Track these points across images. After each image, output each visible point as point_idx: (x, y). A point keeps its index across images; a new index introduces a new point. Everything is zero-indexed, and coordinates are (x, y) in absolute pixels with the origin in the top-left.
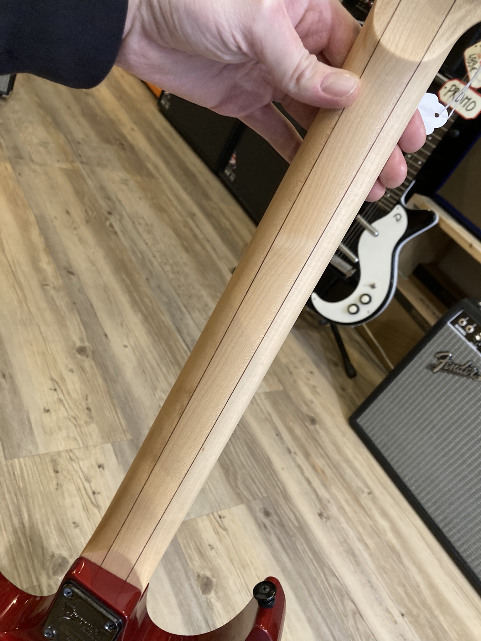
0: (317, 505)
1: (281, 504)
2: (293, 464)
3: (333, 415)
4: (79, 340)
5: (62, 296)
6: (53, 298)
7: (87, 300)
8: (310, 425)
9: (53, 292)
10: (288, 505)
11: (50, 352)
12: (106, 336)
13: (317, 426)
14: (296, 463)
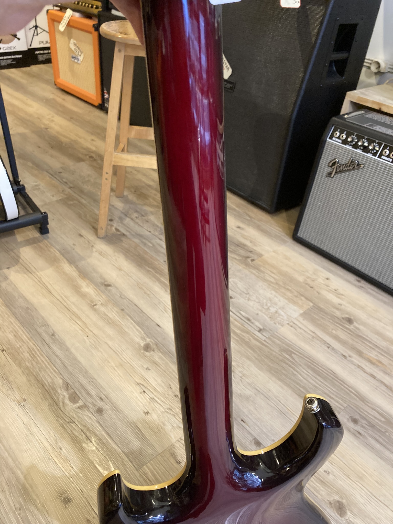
1: (362, 407)
2: (353, 367)
3: (362, 308)
4: (141, 339)
5: (110, 308)
6: (105, 314)
7: (130, 302)
8: (350, 326)
9: (103, 309)
10: (367, 405)
11: (125, 361)
12: (158, 326)
13: (355, 324)
14: (354, 365)
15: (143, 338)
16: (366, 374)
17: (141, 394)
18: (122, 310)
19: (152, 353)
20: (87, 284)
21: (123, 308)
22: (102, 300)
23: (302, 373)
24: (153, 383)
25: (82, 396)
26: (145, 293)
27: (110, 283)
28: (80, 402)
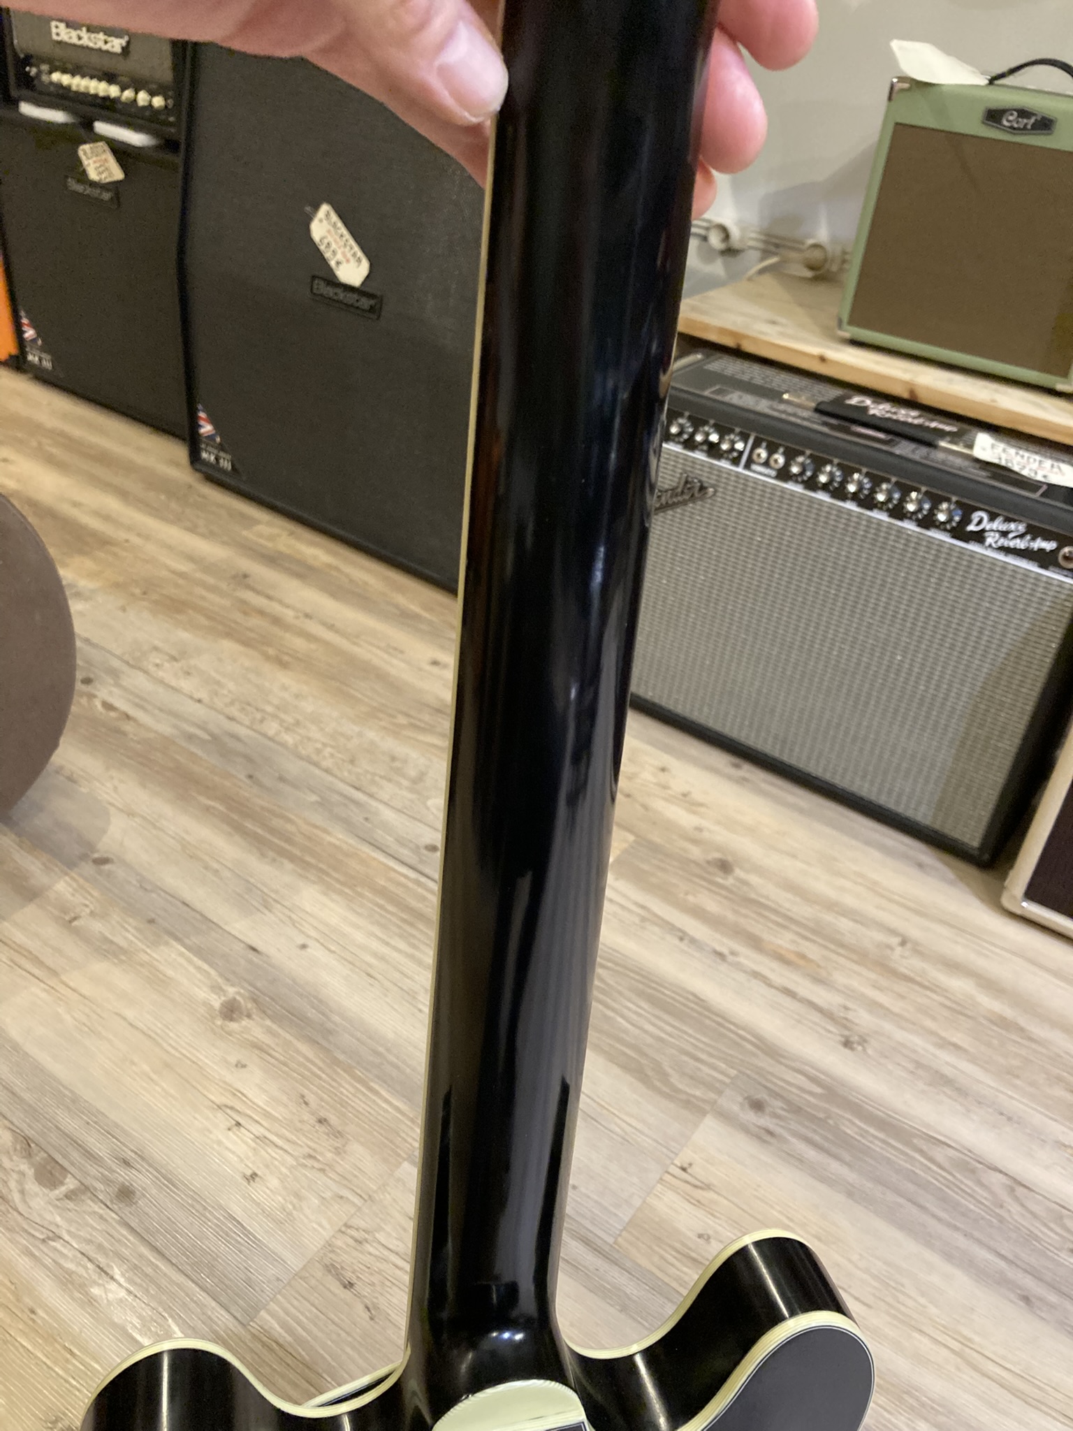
0: (832, 1029)
1: (771, 1070)
2: (741, 977)
3: (751, 831)
4: (212, 991)
5: (118, 922)
6: (106, 940)
7: (169, 898)
8: (725, 879)
9: (97, 926)
10: (781, 1063)
11: (177, 1054)
12: (254, 949)
13: (738, 872)
14: (745, 972)
15: (216, 989)
16: (773, 990)
17: (230, 1133)
18: (151, 921)
19: (245, 1022)
20: (44, 864)
21: (153, 916)
22: (91, 903)
23: (625, 1011)
24: (261, 1099)
25: (73, 1164)
26: (207, 867)
27: (105, 855)
28: (67, 1180)
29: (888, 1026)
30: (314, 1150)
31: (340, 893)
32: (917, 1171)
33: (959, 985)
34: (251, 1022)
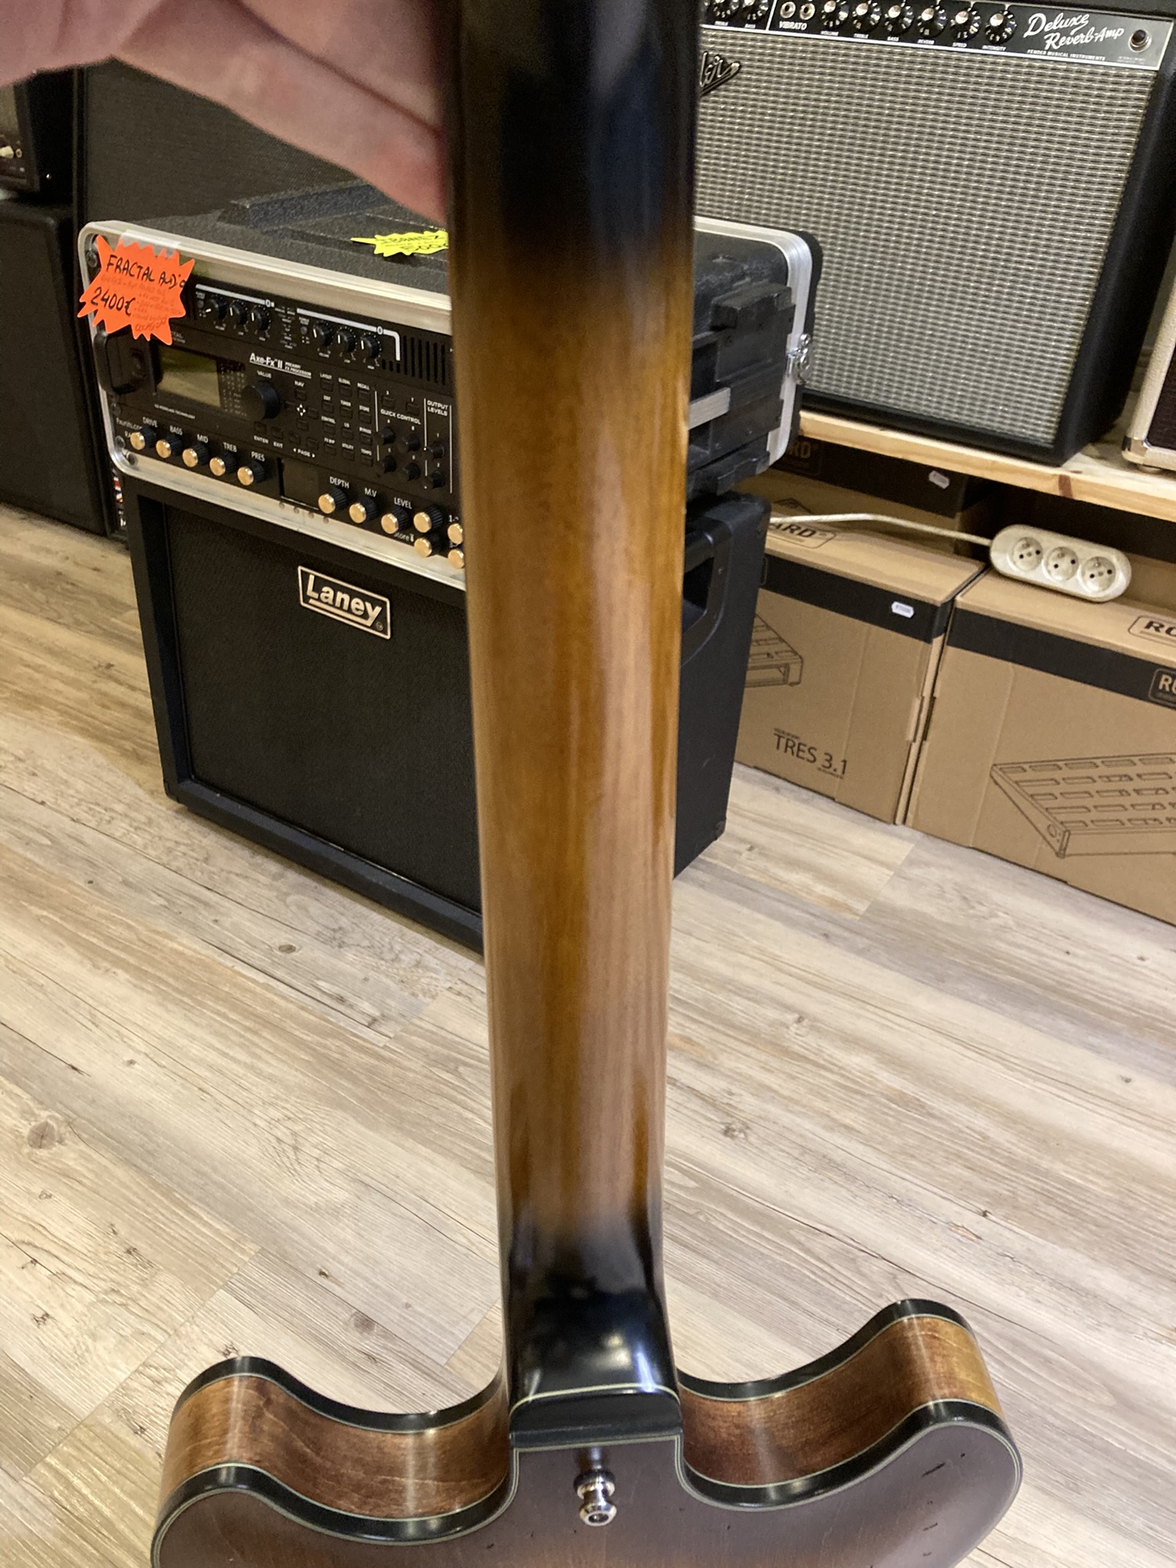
29: (774, 1110)
30: (118, 1284)
31: (178, 1003)
32: (793, 1265)
33: (857, 1061)
34: (62, 1147)
